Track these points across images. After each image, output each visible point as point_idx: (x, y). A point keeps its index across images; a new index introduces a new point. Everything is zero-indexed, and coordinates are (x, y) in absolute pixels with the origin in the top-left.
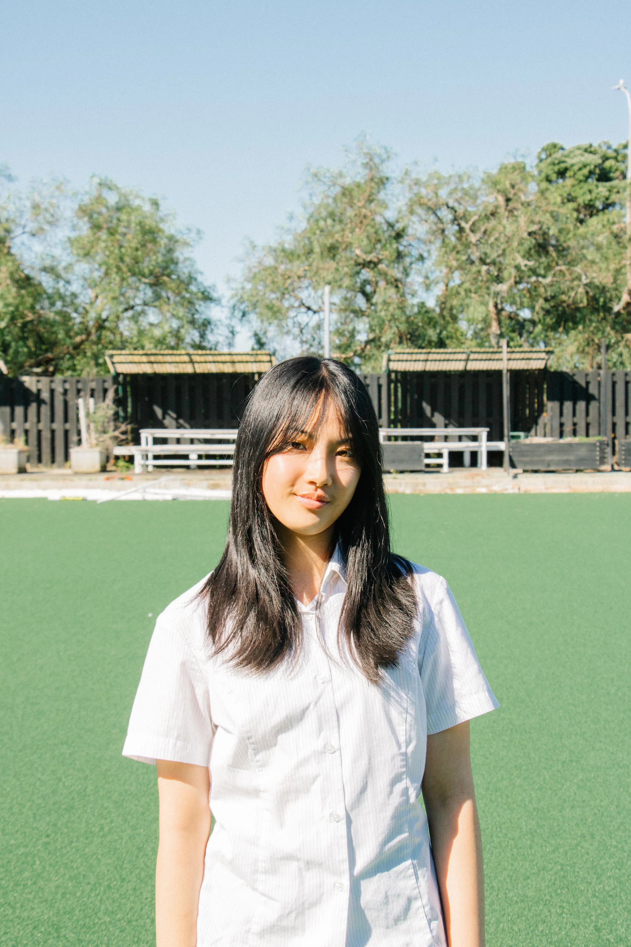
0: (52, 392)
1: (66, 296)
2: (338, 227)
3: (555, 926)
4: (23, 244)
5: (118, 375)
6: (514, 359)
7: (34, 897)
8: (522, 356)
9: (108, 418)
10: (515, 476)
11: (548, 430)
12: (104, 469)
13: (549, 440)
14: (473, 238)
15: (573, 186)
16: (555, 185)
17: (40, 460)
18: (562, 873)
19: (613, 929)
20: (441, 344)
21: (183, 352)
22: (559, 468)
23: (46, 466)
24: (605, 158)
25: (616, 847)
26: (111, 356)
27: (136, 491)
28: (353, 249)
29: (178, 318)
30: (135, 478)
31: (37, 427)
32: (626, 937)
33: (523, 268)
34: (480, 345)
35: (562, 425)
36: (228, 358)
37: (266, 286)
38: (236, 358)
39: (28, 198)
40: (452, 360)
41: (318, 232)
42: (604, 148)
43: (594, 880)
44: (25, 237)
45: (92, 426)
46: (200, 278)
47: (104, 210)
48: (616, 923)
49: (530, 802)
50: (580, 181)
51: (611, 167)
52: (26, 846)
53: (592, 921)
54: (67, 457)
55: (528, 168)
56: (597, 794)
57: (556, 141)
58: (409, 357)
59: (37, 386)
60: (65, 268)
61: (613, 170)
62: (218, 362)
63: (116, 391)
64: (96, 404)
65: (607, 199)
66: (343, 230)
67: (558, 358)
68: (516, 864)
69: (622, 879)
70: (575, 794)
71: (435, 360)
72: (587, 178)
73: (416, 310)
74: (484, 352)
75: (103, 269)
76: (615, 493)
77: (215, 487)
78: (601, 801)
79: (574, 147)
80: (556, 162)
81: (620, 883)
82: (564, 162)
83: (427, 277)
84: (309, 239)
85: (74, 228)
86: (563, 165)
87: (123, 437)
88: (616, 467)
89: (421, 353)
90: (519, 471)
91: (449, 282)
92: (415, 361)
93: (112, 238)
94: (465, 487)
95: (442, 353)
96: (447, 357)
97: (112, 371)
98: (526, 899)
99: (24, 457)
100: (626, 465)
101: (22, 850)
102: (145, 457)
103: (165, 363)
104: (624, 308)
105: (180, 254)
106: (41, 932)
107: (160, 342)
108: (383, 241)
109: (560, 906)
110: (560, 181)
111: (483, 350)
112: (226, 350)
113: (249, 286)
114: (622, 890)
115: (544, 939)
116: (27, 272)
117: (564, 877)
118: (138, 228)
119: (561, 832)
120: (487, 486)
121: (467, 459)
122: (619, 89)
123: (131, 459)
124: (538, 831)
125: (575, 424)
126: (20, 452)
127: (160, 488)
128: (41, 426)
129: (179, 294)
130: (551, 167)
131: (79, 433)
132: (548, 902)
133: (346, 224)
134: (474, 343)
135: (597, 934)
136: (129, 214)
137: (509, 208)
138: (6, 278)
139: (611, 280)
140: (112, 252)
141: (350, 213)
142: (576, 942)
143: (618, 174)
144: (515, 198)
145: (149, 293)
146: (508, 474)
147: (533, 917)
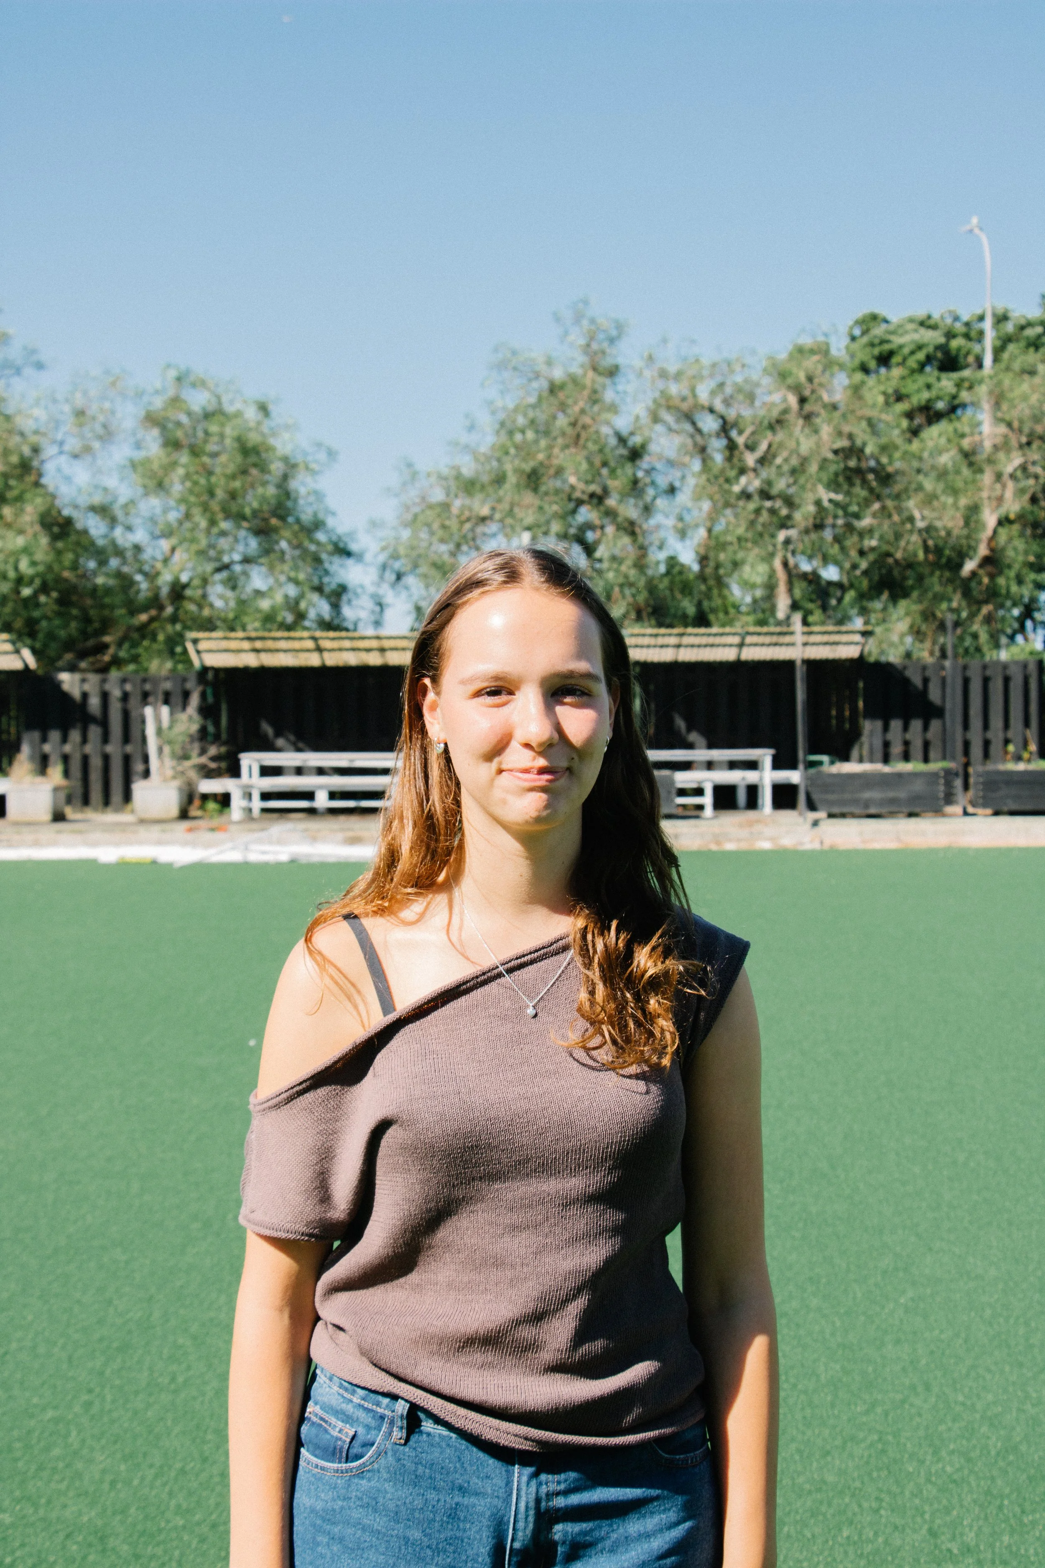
0: (105, 697)
1: (126, 549)
2: (543, 443)
3: (868, 1529)
4: (59, 470)
5: (205, 670)
6: (814, 644)
7: (68, 1488)
8: (825, 638)
9: (191, 736)
10: (815, 823)
11: (865, 752)
12: (184, 815)
13: (866, 767)
14: (750, 459)
15: (903, 378)
16: (873, 376)
17: (86, 801)
18: (880, 1446)
19: (957, 1532)
20: (702, 620)
21: (305, 634)
22: (883, 811)
23: (96, 810)
24: (950, 335)
25: (963, 1404)
26: (195, 641)
27: (233, 849)
28: (565, 476)
29: (296, 582)
30: (233, 828)
31: (81, 750)
32: (977, 1545)
33: (826, 504)
34: (762, 623)
35: (886, 745)
36: (374, 644)
37: (432, 533)
38: (387, 644)
39: (67, 401)
40: (718, 646)
41: (512, 451)
42: (949, 321)
43: (929, 1457)
44: (63, 459)
45: (167, 749)
46: (330, 522)
47: (184, 419)
48: (962, 1524)
49: (833, 1334)
50: (913, 371)
51: (959, 349)
52: (56, 1408)
53: (925, 1521)
54: (127, 797)
55: (834, 352)
56: (936, 1321)
57: (877, 311)
58: (652, 641)
59: (81, 687)
60: (126, 506)
61: (963, 352)
62: (359, 649)
63: (203, 695)
64: (172, 713)
65: (954, 397)
66: (550, 447)
67: (881, 643)
68: (809, 1433)
69: (972, 1455)
70: (901, 1320)
71: (692, 646)
72: (922, 366)
73: (662, 569)
74: (766, 634)
75: (183, 508)
76: (969, 849)
77: (354, 841)
78: (942, 1331)
79: (903, 319)
80: (877, 341)
81: (969, 1460)
82: (888, 342)
83: (681, 519)
84: (499, 460)
85: (138, 446)
86: (886, 347)
87: (213, 765)
88: (970, 810)
89: (670, 635)
90: (821, 815)
91: (713, 525)
92: (662, 646)
93: (197, 460)
94: (739, 840)
95: (703, 635)
96: (711, 640)
97: (197, 664)
98: (824, 1488)
99: (62, 796)
100: (985, 806)
101: (50, 1414)
102: (247, 796)
103: (277, 651)
104: (981, 565)
105: (301, 485)
106: (77, 1543)
107: (269, 619)
108: (612, 464)
109: (877, 1498)
110: (883, 370)
111: (765, 629)
112: (370, 632)
113: (406, 534)
114: (971, 1471)
115: (851, 1550)
116: (66, 512)
117: (884, 1451)
118: (236, 445)
119: (880, 1380)
120: (772, 839)
121: (742, 797)
122: (971, 231)
123: (224, 800)
124: (844, 1379)
125: (906, 743)
126: (56, 790)
127: (271, 843)
128: (88, 749)
129: (299, 546)
130: (868, 350)
131: (146, 759)
132: (857, 1492)
133: (555, 438)
134: (750, 619)
135: (932, 1541)
136: (222, 425)
137: (805, 412)
138: (32, 523)
139: (961, 523)
140: (196, 483)
141: (562, 421)
142: (899, 1555)
143: (971, 359)
144: (814, 396)
145: (253, 544)
146: (805, 819)
147: (834, 1515)
